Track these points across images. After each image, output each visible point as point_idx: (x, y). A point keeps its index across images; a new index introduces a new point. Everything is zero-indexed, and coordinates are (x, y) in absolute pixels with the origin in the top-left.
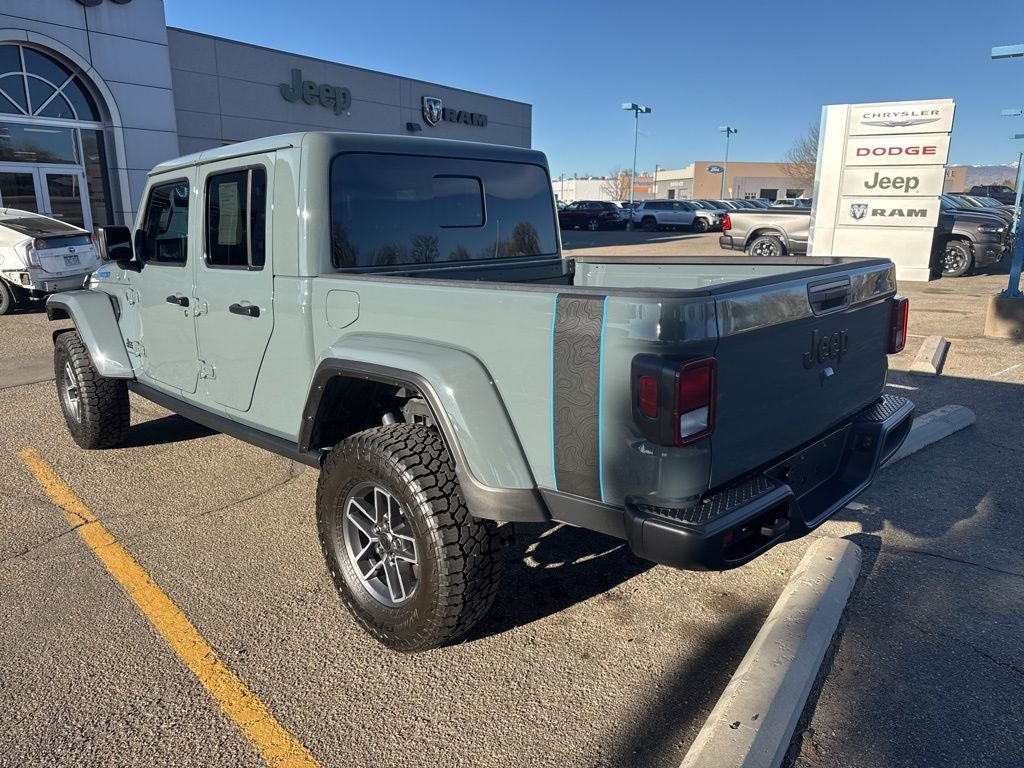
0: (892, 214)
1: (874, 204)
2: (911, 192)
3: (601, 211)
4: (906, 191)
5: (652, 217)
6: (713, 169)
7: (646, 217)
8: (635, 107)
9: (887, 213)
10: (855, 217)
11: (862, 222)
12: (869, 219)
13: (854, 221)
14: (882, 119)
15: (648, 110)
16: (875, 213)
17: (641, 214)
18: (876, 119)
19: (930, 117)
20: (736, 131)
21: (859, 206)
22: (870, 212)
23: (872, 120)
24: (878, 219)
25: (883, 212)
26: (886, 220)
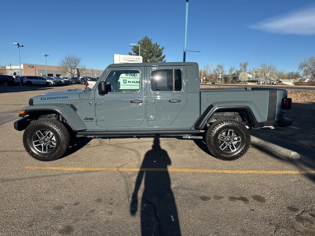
0: (132, 82)
1: (128, 80)
2: (136, 77)
3: (9, 79)
4: (135, 77)
5: (31, 81)
6: (30, 66)
7: (28, 82)
8: (18, 44)
9: (131, 82)
10: (124, 83)
11: (126, 84)
12: (127, 83)
13: (124, 84)
14: (127, 59)
15: (22, 46)
16: (129, 82)
17: (25, 80)
18: (126, 59)
19: (138, 60)
20: (48, 55)
21: (125, 80)
22: (127, 82)
23: (125, 59)
24: (129, 84)
25: (130, 82)
26: (131, 84)
